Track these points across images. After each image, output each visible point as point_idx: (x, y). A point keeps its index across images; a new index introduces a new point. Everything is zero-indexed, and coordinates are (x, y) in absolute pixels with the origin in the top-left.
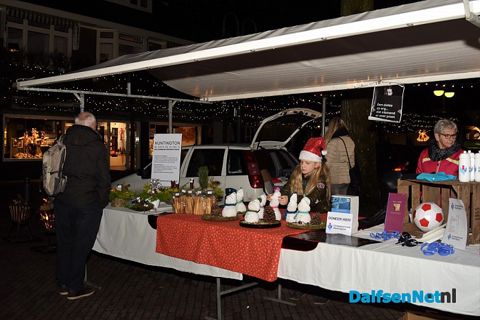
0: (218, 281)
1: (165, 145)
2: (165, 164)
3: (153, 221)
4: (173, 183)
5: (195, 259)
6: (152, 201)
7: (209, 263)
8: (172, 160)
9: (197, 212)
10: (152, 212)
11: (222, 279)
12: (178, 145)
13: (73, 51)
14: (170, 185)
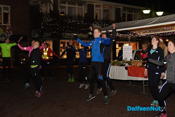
0: (144, 81)
1: (127, 49)
2: (127, 55)
3: (126, 68)
4: (131, 59)
5: (138, 76)
6: (126, 63)
7: (141, 77)
8: (130, 53)
9: (138, 66)
10: (126, 66)
11: (145, 81)
12: (131, 49)
13: (85, 13)
14: (130, 60)
